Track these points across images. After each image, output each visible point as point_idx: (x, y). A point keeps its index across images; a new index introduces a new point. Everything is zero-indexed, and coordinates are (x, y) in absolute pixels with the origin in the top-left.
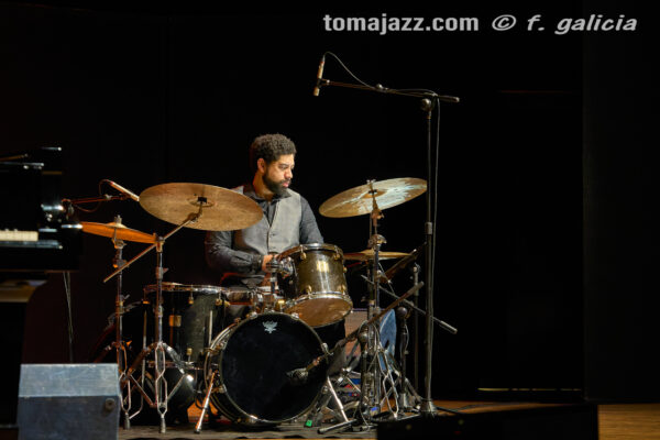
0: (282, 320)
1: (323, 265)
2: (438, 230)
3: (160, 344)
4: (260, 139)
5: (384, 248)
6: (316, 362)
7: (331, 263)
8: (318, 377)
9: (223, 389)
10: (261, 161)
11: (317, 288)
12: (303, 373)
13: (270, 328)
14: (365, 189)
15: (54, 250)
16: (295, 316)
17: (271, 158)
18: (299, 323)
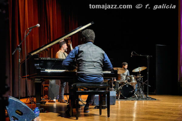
0: (129, 85)
1: (133, 78)
2: (149, 73)
3: (113, 88)
4: (123, 63)
5: (141, 76)
6: (133, 90)
7: (134, 78)
8: (134, 92)
9: (122, 94)
10: (123, 66)
11: (133, 81)
12: (132, 92)
13: (127, 86)
14: (138, 68)
15: (113, 74)
16: (130, 84)
17: (125, 65)
18: (131, 85)
